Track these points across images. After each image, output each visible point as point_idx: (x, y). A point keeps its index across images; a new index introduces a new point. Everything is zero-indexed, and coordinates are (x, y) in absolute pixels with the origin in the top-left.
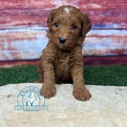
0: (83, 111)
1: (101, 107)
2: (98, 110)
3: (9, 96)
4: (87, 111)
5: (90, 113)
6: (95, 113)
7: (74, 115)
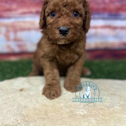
0: (103, 107)
1: (122, 103)
2: (119, 106)
3: (21, 90)
4: (107, 107)
5: (111, 109)
6: (116, 109)
7: (95, 112)
